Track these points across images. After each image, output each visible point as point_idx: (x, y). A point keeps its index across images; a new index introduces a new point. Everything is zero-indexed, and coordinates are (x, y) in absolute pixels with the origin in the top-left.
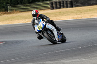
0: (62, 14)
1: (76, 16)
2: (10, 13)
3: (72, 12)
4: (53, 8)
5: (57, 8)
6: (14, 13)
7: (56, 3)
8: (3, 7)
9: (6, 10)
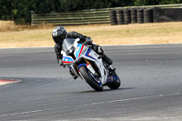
0: (132, 34)
1: (158, 38)
2: (36, 27)
3: (151, 31)
4: (115, 22)
5: (123, 22)
7: (122, 12)
8: (23, 16)
9: (28, 21)
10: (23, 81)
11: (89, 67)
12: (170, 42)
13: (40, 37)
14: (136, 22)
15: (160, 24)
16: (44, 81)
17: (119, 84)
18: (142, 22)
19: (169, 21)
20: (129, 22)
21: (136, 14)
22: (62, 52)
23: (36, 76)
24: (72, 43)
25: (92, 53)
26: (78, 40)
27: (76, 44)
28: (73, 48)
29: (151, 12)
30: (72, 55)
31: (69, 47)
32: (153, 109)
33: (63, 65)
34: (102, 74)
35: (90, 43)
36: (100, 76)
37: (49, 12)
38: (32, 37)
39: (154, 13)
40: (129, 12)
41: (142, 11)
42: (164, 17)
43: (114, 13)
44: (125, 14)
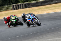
0: (20, 13)
4: (14, 9)
19: (32, 7)
20: (19, 9)
21: (21, 6)
24: (28, 15)
30: (30, 18)
42: (30, 6)
44: (17, 6)
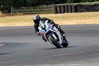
1: (80, 21)
2: (13, 15)
3: (76, 17)
5: (61, 12)
6: (17, 15)
7: (60, 7)
8: (6, 9)
9: (9, 12)
10: (7, 44)
11: (53, 35)
12: (87, 23)
13: (16, 20)
14: (68, 12)
15: (81, 13)
16: (18, 44)
17: (67, 44)
18: (71, 12)
21: (68, 8)
22: (39, 28)
23: (14, 42)
24: (44, 23)
25: (55, 28)
26: (47, 21)
27: (46, 23)
28: (45, 25)
29: (76, 7)
31: (43, 25)
32: (77, 59)
33: (39, 34)
34: (60, 39)
35: (53, 23)
36: (59, 40)
37: (21, 7)
38: (11, 20)
39: (78, 7)
40: (64, 7)
41: (71, 6)
43: (56, 7)
44: (62, 8)
